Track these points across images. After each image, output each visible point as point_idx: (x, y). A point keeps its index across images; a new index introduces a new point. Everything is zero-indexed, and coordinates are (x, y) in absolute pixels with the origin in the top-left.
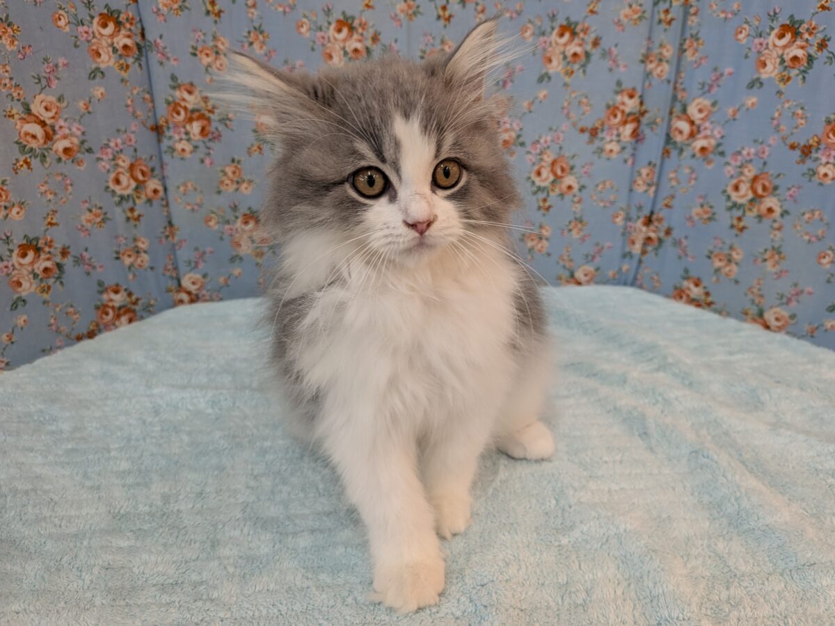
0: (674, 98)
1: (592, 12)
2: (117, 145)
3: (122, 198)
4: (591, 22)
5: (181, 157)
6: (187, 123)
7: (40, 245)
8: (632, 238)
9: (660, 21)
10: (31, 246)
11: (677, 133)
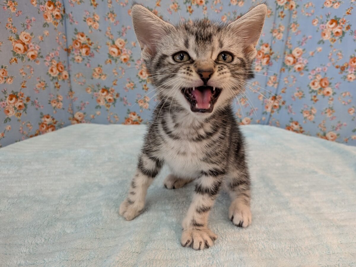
0: (286, 48)
2: (52, 55)
3: (54, 78)
5: (77, 62)
6: (80, 48)
7: (18, 95)
8: (267, 106)
9: (279, 16)
10: (14, 96)
11: (287, 62)
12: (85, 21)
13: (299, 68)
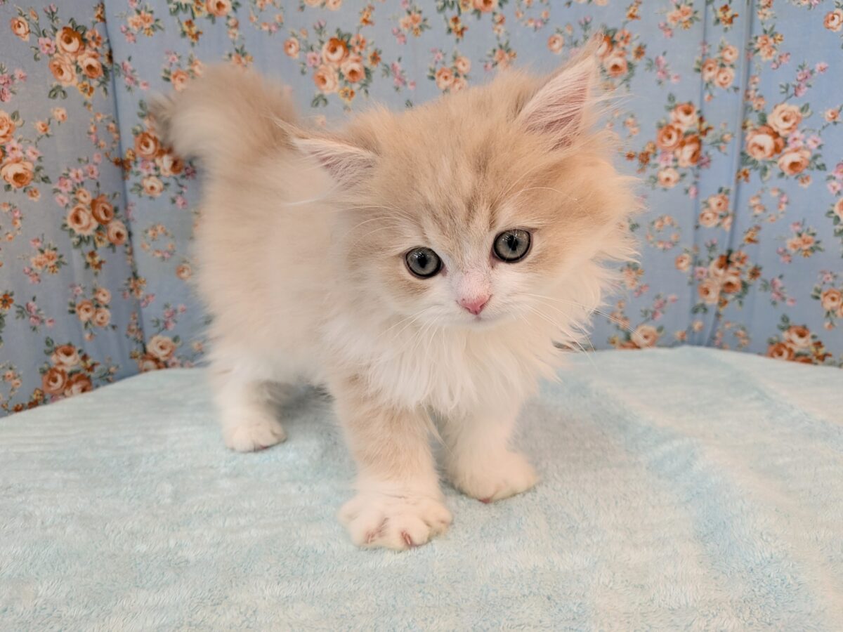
0: (747, 109)
1: (632, 16)
2: (77, 176)
3: (82, 239)
4: (632, 28)
5: (149, 195)
6: (157, 156)
8: (705, 286)
9: (718, 21)
11: (756, 150)
12: (168, 80)
13: (794, 165)
